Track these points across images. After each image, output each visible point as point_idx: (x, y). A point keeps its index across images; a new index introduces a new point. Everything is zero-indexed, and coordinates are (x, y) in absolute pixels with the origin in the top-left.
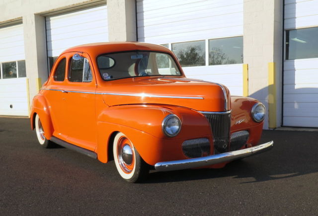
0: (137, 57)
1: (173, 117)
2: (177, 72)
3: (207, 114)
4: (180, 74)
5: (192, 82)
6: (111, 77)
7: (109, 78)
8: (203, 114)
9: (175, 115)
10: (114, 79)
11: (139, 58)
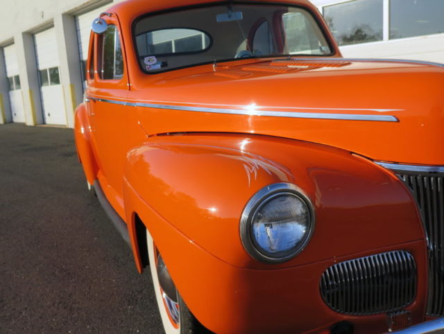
0: (230, 17)
1: (284, 195)
2: (324, 48)
3: (409, 174)
4: (329, 52)
5: (354, 66)
6: (164, 65)
7: (158, 66)
8: (395, 172)
9: (292, 187)
10: (169, 67)
11: (233, 19)
